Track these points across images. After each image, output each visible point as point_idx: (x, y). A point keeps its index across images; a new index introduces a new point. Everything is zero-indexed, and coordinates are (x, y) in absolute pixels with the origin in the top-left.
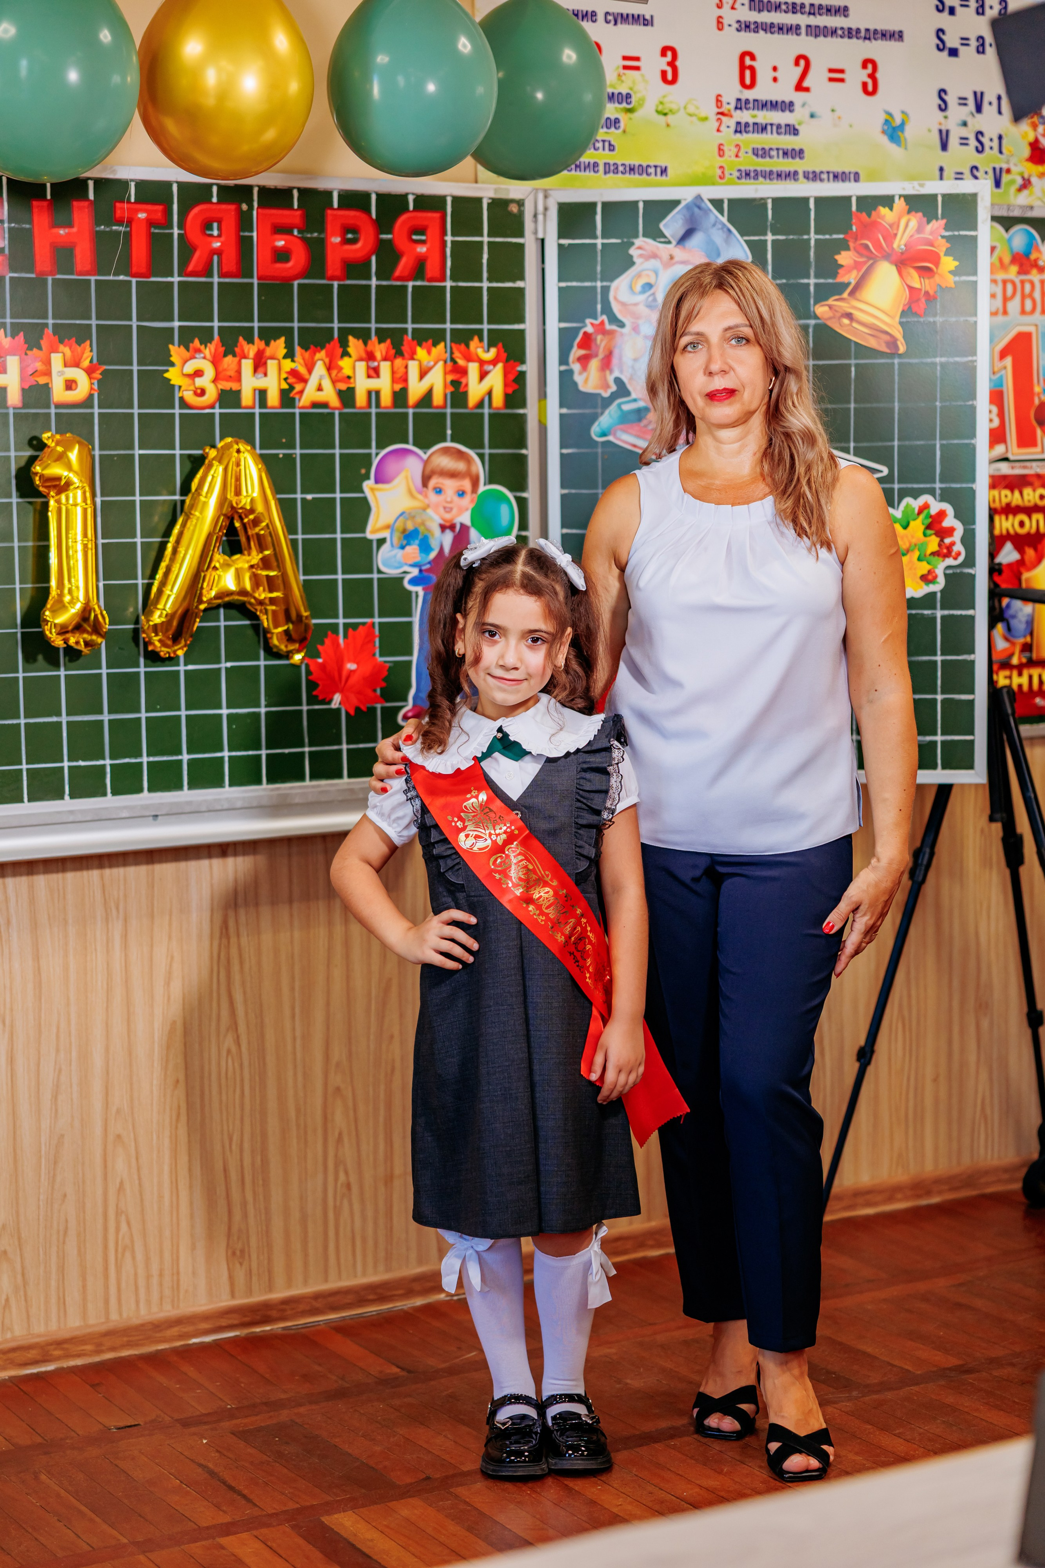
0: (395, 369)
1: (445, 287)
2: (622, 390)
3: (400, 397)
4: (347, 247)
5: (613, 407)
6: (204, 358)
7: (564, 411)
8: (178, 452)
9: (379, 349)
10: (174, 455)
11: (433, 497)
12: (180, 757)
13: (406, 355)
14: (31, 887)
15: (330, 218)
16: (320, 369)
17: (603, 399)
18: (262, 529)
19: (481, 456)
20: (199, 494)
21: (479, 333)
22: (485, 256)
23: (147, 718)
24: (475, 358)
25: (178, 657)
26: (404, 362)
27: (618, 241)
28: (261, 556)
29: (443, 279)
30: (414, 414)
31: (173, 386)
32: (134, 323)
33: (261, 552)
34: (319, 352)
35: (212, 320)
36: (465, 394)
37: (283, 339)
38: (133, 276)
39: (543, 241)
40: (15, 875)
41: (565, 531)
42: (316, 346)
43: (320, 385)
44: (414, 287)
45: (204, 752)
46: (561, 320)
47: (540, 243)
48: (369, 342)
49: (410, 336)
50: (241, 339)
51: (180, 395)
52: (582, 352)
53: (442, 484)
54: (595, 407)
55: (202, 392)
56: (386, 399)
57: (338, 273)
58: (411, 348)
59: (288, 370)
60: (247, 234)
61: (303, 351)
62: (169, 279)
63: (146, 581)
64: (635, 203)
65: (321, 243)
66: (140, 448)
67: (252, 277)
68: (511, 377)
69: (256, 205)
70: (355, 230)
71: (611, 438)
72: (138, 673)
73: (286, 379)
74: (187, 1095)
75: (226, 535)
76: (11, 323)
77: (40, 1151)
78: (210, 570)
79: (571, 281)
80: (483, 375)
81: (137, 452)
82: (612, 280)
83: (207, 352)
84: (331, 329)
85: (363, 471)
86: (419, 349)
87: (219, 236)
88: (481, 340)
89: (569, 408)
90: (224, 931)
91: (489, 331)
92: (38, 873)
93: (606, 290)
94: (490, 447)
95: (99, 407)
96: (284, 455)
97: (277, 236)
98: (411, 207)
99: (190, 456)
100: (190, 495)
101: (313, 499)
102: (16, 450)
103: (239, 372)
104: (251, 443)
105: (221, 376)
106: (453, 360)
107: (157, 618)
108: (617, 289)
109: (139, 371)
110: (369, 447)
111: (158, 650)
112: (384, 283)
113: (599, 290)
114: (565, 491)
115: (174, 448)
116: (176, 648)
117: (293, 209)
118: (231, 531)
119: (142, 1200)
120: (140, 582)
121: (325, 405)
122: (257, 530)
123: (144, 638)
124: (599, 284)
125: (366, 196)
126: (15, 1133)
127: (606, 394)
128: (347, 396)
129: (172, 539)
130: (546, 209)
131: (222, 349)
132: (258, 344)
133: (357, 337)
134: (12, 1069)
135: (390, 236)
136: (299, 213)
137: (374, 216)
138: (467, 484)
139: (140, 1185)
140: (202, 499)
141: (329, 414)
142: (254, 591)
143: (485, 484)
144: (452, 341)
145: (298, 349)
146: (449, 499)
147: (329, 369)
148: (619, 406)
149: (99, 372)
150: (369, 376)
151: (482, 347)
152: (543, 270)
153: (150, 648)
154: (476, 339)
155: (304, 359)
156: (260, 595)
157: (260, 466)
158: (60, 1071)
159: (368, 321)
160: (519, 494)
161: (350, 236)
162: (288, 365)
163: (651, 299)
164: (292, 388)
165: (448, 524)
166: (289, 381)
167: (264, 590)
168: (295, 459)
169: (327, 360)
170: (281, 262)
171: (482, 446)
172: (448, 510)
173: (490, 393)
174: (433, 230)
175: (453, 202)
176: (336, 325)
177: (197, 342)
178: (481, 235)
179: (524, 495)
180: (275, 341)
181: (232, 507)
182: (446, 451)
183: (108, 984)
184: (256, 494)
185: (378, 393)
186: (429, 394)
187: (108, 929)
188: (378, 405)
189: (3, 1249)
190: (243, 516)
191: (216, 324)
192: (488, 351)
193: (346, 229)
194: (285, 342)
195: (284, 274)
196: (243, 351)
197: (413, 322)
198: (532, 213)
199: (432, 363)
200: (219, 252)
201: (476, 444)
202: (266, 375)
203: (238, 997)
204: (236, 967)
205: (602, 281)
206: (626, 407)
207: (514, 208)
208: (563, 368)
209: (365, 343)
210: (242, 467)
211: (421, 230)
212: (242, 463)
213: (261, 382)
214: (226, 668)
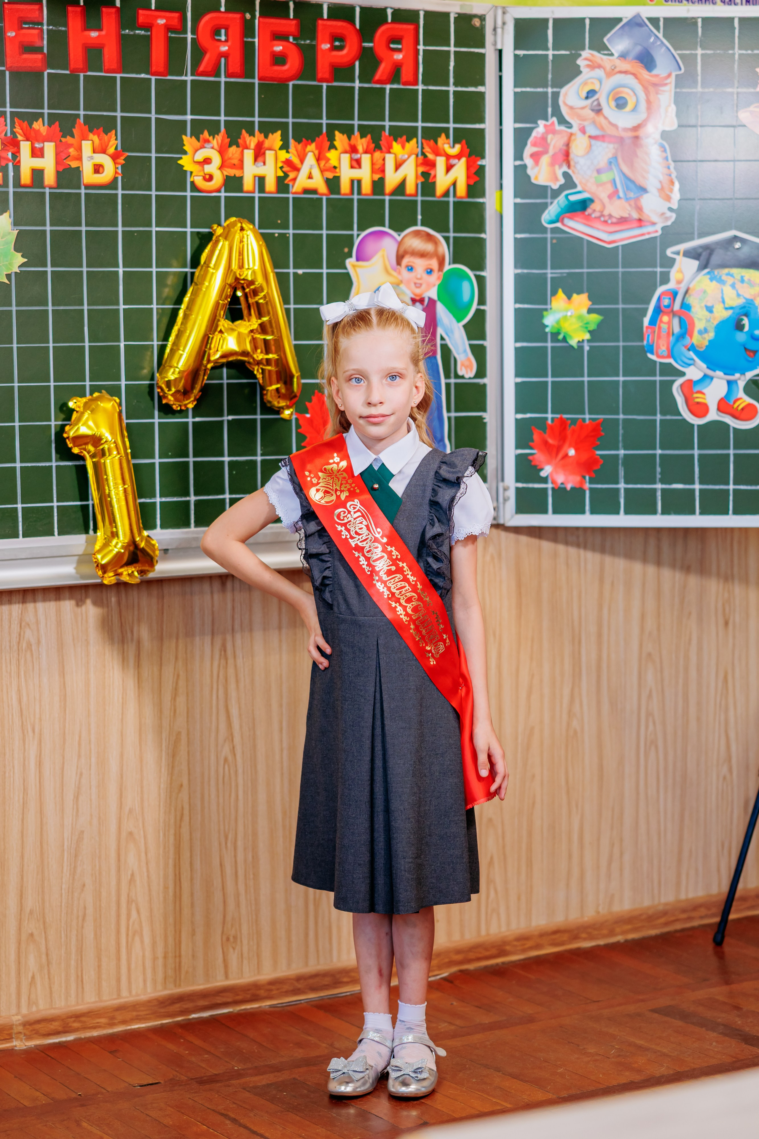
0: (375, 161)
1: (417, 90)
2: (569, 183)
3: (378, 185)
4: (335, 53)
5: (561, 198)
6: (213, 148)
7: (518, 200)
8: (189, 230)
9: (361, 144)
10: (186, 232)
11: (405, 274)
12: (188, 499)
13: (384, 149)
14: (58, 611)
15: (320, 28)
16: (310, 159)
17: (552, 189)
18: (261, 299)
19: (447, 239)
20: (208, 267)
21: (446, 131)
22: (452, 64)
23: (160, 463)
24: (443, 152)
25: (187, 409)
26: (382, 154)
27: (568, 53)
28: (260, 321)
29: (416, 83)
30: (390, 201)
31: (186, 171)
32: (153, 116)
33: (260, 319)
34: (310, 144)
35: (219, 115)
36: (434, 183)
37: (279, 132)
38: (153, 74)
39: (500, 52)
40: (44, 600)
41: (518, 306)
42: (307, 139)
43: (310, 173)
44: (391, 89)
45: (209, 495)
46: (516, 121)
47: (498, 53)
48: (353, 136)
49: (387, 133)
50: (244, 131)
51: (192, 180)
52: (535, 149)
53: (414, 263)
54: (546, 197)
55: (210, 178)
56: (367, 187)
57: (327, 76)
58: (388, 143)
59: (284, 159)
60: (250, 40)
61: (297, 143)
62: (183, 78)
63: (160, 343)
64: (583, 20)
65: (313, 49)
66: (156, 226)
67: (254, 78)
68: (473, 170)
69: (257, 14)
70: (341, 38)
71: (559, 225)
72: (153, 424)
73: (281, 168)
74: (190, 798)
75: (230, 303)
76: (48, 113)
77: (63, 846)
78: (217, 333)
79: (525, 87)
80: (449, 168)
81: (154, 229)
82: (561, 86)
83: (214, 143)
84: (321, 124)
85: (346, 250)
86: (394, 144)
87: (226, 41)
88: (448, 137)
89: (522, 198)
90: (223, 653)
91: (454, 129)
92: (64, 599)
93: (556, 96)
94: (454, 232)
95: (123, 189)
96: (279, 234)
97: (275, 42)
98: (390, 20)
99: (198, 233)
100: (199, 268)
101: (304, 273)
102: (51, 225)
103: (242, 161)
104: (252, 222)
105: (226, 164)
106: (423, 154)
107: (171, 376)
108: (566, 94)
109: (156, 157)
110: (352, 229)
111: (171, 403)
112: (366, 85)
113: (550, 95)
114: (519, 271)
115: (186, 227)
116: (187, 402)
117: (289, 19)
118: (235, 299)
119: (150, 890)
120: (156, 343)
121: (314, 191)
122: (257, 298)
123: (158, 393)
124: (550, 90)
125: (352, 8)
126: (42, 829)
127: (555, 186)
128: (333, 184)
129: (183, 306)
130: (504, 23)
131: (227, 140)
132: (259, 136)
133: (342, 132)
134: (40, 772)
135: (371, 45)
136: (294, 22)
137: (358, 26)
138: (434, 263)
139: (148, 877)
140: (211, 270)
141: (317, 199)
142: (254, 353)
143: (450, 264)
144: (422, 138)
145: (292, 141)
146: (419, 276)
147: (318, 160)
148: (567, 196)
149: (123, 158)
150: (352, 167)
151: (449, 144)
152: (501, 78)
153: (164, 402)
154: (443, 135)
155: (297, 150)
156: (257, 357)
157: (261, 243)
158: (81, 774)
159: (353, 119)
160: (478, 273)
161: (337, 43)
162: (283, 155)
163: (595, 103)
164: (286, 175)
165: (418, 298)
166: (284, 169)
167: (262, 352)
168: (289, 237)
169: (317, 152)
170: (279, 65)
171: (448, 231)
172: (418, 285)
173: (454, 184)
174: (408, 40)
175: (425, 16)
176: (324, 121)
177: (206, 134)
178: (449, 45)
179: (483, 274)
180: (272, 134)
181: (237, 279)
182: (417, 233)
183: (123, 698)
184: (257, 267)
185: (359, 182)
186: (403, 184)
187: (123, 649)
188: (359, 192)
189: (30, 932)
190: (246, 287)
191: (222, 118)
192: (454, 147)
193: (334, 37)
194: (281, 136)
195: (280, 76)
196: (245, 142)
197: (390, 120)
198: (492, 27)
199: (406, 156)
200: (226, 55)
201: (442, 228)
202: (264, 164)
203: (234, 712)
204: (232, 686)
205: (552, 87)
206: (573, 198)
207: (477, 22)
208: (518, 163)
209: (349, 138)
210: (245, 243)
211: (397, 40)
212: (245, 240)
213: (260, 170)
214: (228, 421)
